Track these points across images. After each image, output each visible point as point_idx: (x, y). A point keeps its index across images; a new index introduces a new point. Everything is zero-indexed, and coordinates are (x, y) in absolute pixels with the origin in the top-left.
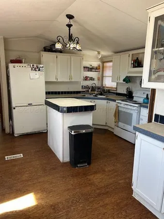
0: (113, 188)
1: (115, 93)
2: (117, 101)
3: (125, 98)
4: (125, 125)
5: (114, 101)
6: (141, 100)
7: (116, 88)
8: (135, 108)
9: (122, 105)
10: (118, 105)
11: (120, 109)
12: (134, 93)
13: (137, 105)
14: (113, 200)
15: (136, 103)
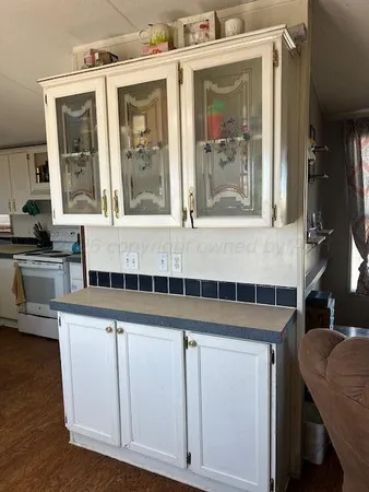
0: (26, 446)
1: (9, 239)
2: (15, 256)
3: (33, 247)
4: (41, 305)
5: (10, 256)
6: (68, 249)
7: (11, 227)
8: (57, 266)
9: (29, 265)
10: (20, 265)
11: (25, 273)
12: (52, 235)
13: (60, 260)
14: (29, 469)
15: (58, 254)
